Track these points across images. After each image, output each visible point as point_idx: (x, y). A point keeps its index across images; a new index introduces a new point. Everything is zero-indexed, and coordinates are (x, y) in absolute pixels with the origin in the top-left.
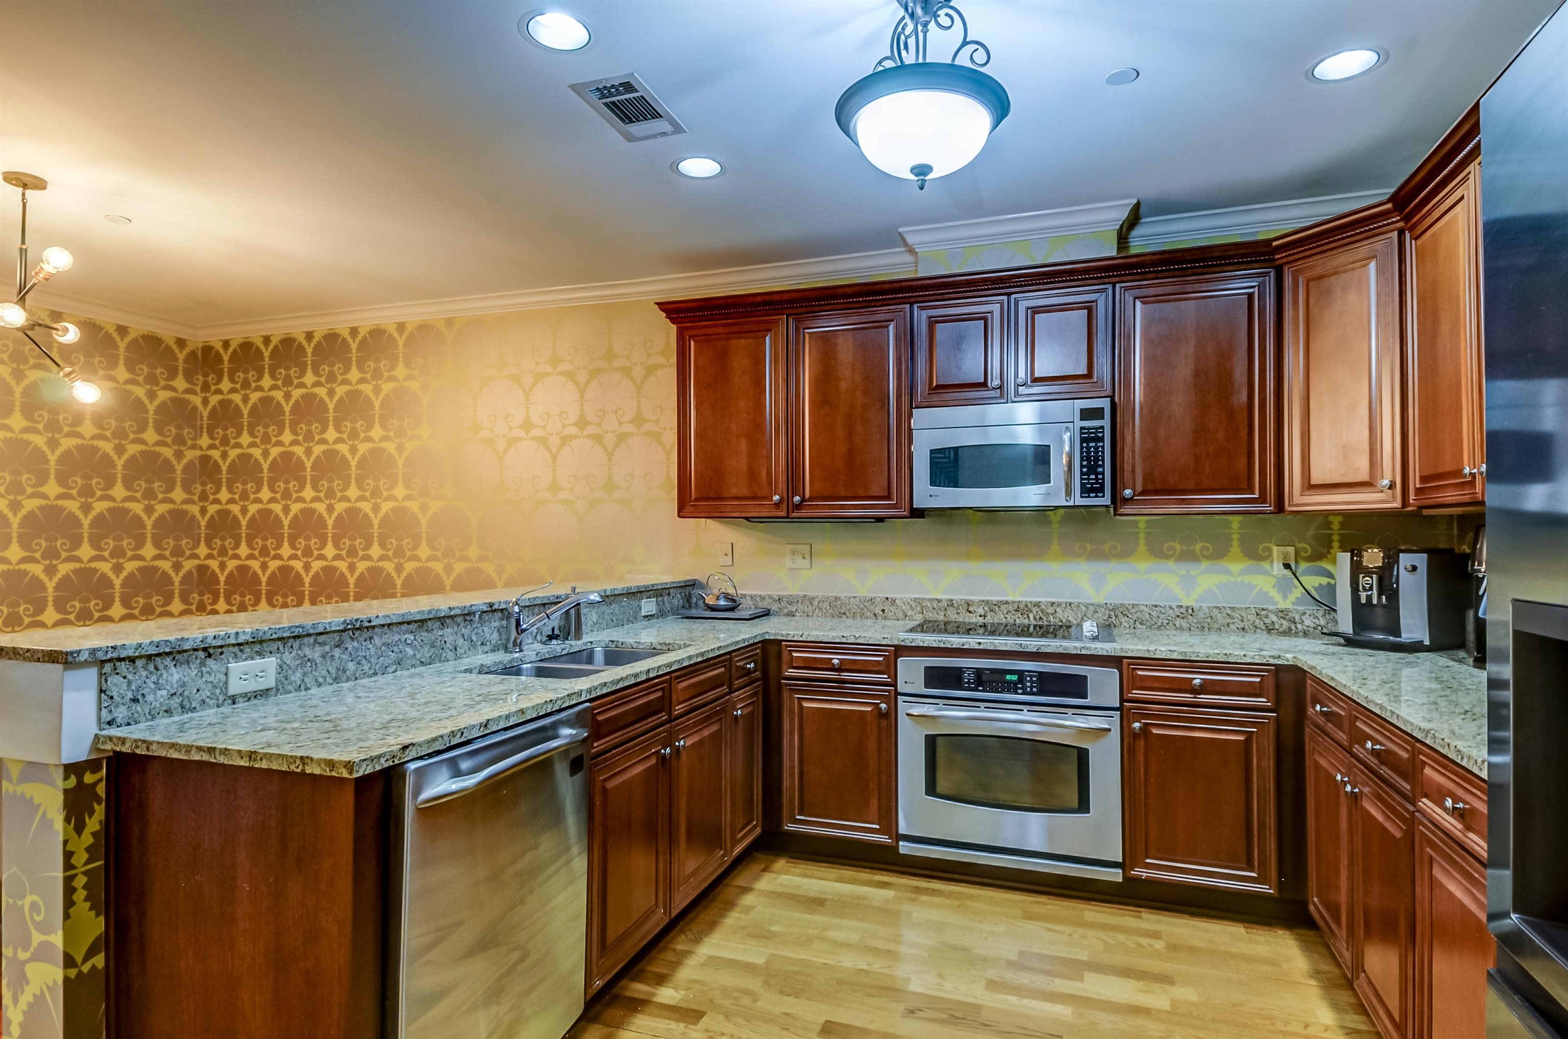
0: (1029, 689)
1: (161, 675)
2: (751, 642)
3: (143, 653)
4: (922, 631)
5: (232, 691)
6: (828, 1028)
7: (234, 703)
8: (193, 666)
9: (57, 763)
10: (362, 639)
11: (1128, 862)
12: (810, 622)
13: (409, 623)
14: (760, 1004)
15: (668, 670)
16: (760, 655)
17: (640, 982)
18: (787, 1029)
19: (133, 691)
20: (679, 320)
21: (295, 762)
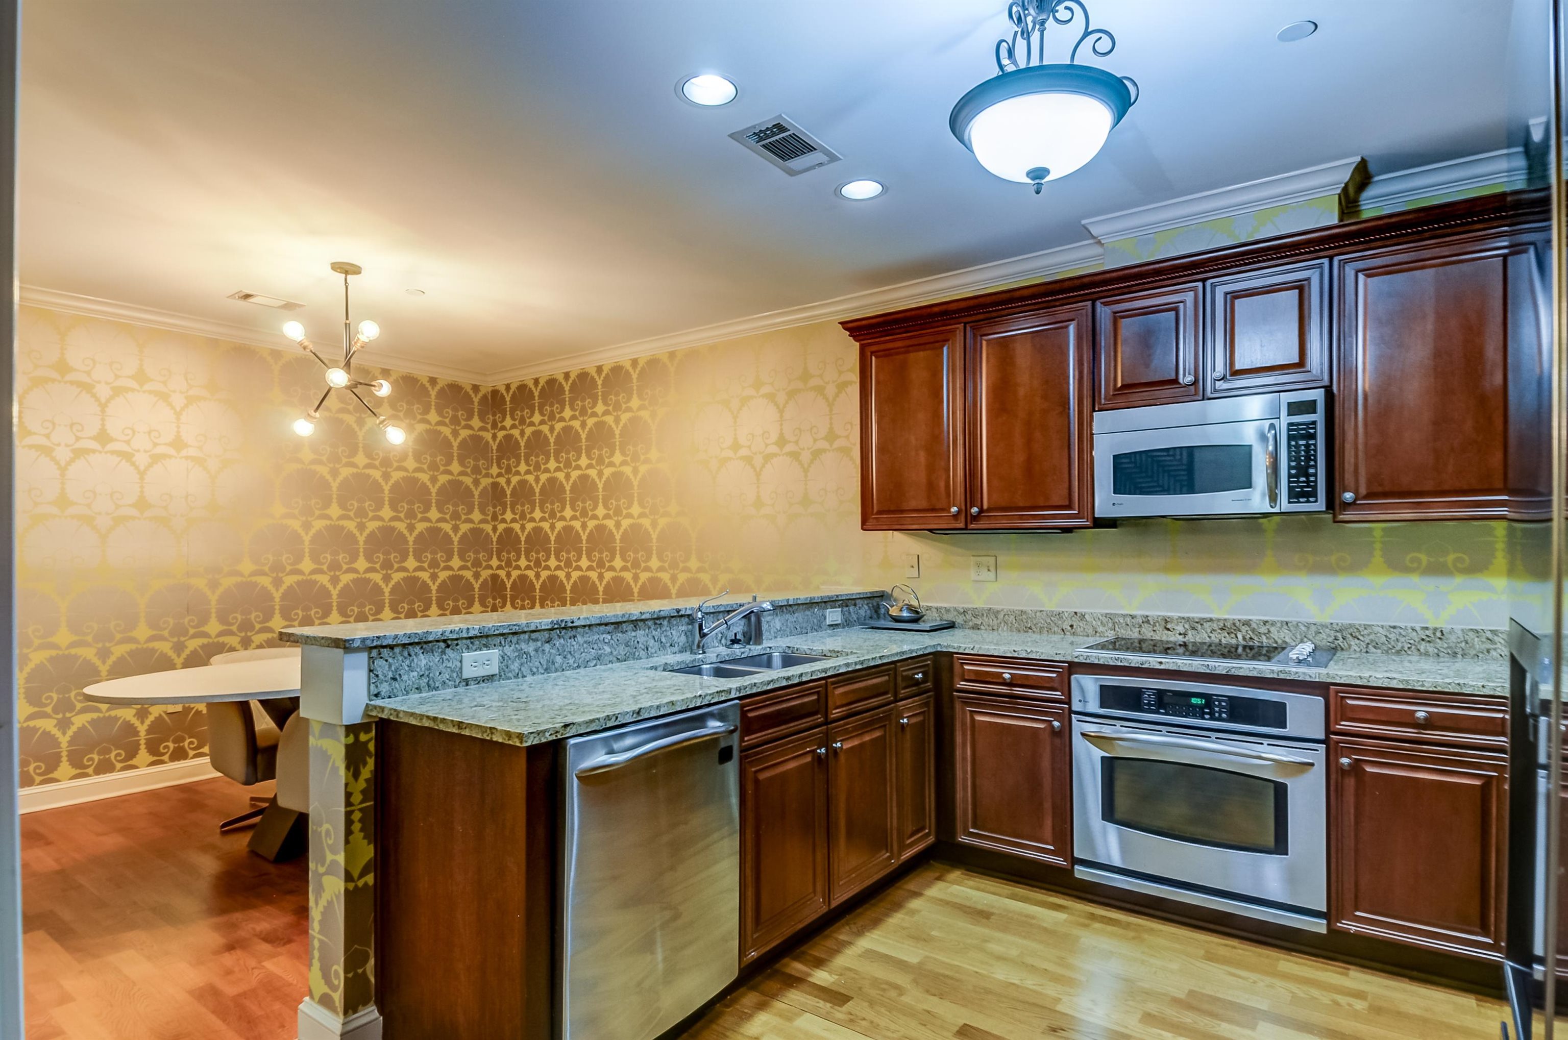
0: (1217, 715)
1: (413, 660)
2: (921, 653)
3: (399, 642)
4: (1115, 649)
5: (465, 676)
6: (964, 1030)
7: (467, 685)
8: (436, 654)
9: (340, 724)
10: (567, 637)
11: (1333, 912)
12: (994, 636)
13: (606, 624)
14: (904, 999)
15: (823, 675)
16: (931, 666)
17: (801, 962)
18: (925, 1025)
19: (392, 671)
20: (862, 338)
21: (486, 732)
